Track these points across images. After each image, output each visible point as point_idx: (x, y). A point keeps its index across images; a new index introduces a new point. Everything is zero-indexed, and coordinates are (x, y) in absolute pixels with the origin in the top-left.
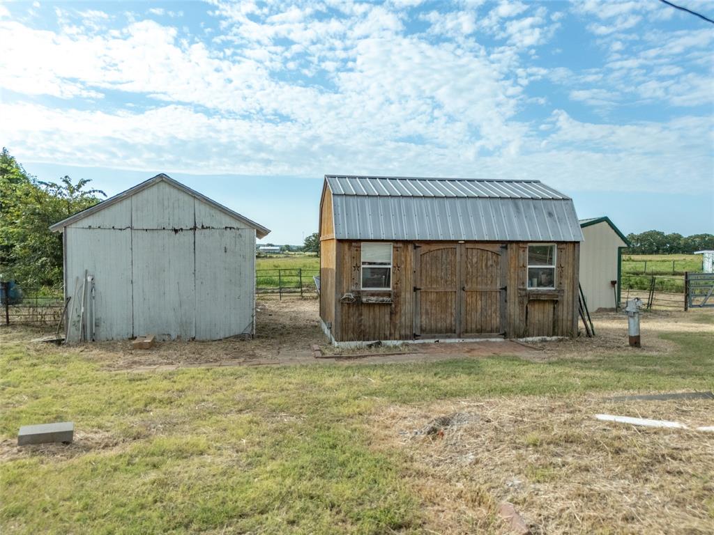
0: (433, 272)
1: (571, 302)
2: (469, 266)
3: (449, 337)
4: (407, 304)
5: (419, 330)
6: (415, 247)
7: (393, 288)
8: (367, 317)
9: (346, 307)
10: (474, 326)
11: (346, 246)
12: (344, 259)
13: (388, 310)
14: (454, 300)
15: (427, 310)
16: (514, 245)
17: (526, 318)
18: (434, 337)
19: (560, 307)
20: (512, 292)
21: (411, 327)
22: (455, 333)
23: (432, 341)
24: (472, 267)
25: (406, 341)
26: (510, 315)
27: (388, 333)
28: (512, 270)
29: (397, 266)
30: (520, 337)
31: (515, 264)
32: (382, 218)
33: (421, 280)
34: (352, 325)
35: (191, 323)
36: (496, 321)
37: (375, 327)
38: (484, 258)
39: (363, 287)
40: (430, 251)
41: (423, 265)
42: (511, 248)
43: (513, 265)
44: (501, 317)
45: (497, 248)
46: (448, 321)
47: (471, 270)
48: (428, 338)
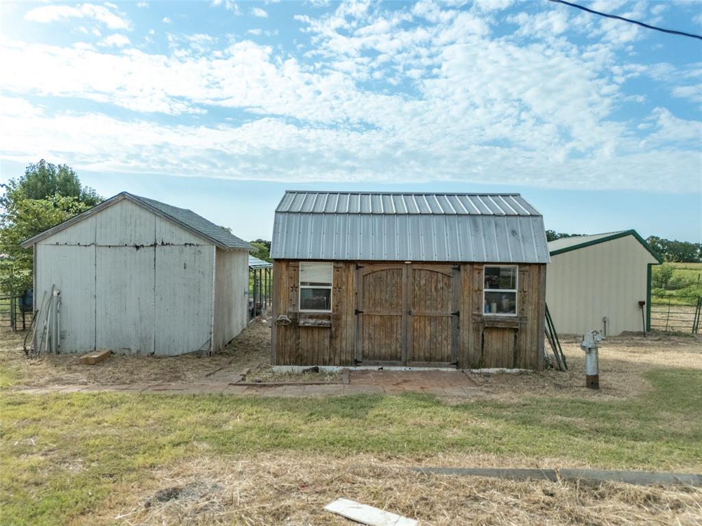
0: (377, 294)
1: (535, 331)
2: (417, 289)
3: (394, 365)
4: (348, 327)
5: (361, 356)
6: (358, 268)
7: (333, 311)
8: (305, 341)
9: (283, 329)
10: (422, 354)
11: (284, 265)
12: (281, 278)
13: (327, 333)
14: (399, 325)
15: (370, 335)
16: (469, 266)
17: (483, 347)
18: (377, 364)
19: (523, 335)
20: (466, 318)
21: (353, 352)
22: (400, 360)
23: (376, 368)
24: (419, 289)
25: (346, 367)
26: (463, 343)
27: (327, 358)
28: (466, 293)
29: (338, 287)
30: (475, 368)
31: (469, 287)
32: (324, 237)
33: (364, 302)
34: (289, 348)
35: (150, 338)
36: (447, 349)
37: (314, 351)
38: (433, 280)
39: (301, 308)
40: (373, 272)
41: (366, 286)
42: (465, 270)
43: (466, 288)
44: (453, 345)
45: (448, 270)
46: (393, 347)
47: (418, 293)
48: (370, 365)
